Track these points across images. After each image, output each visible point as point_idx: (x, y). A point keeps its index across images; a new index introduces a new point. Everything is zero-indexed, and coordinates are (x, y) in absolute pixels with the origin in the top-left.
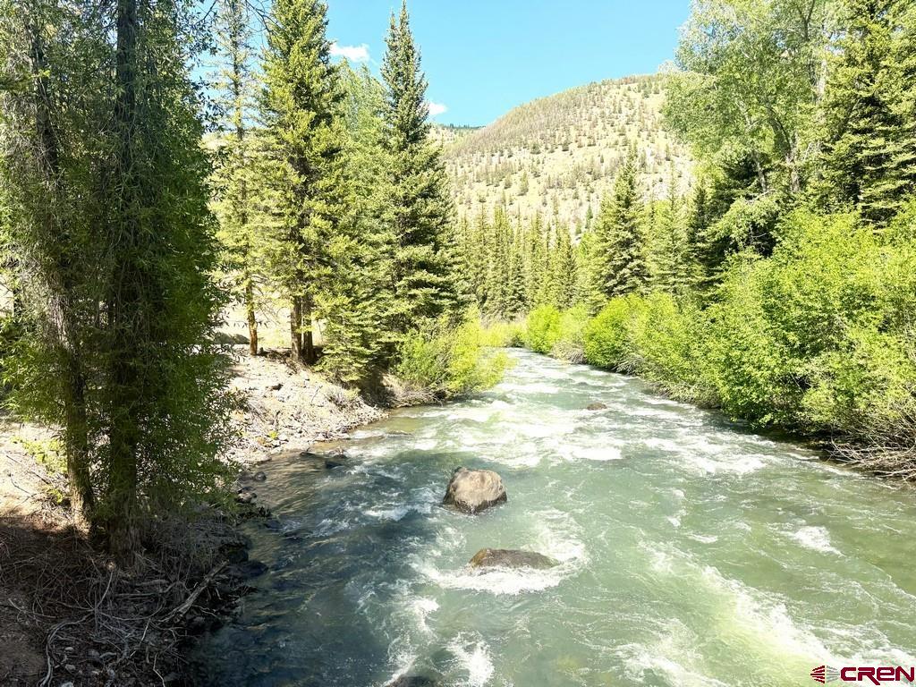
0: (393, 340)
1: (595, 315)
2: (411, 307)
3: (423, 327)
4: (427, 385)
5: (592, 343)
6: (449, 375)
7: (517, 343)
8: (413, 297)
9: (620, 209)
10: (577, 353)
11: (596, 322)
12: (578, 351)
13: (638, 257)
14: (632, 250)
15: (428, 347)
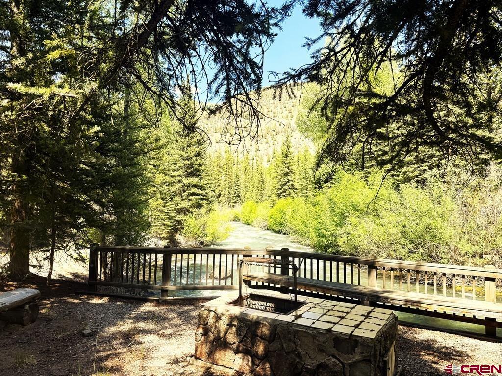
0: (180, 219)
1: (272, 207)
2: (189, 204)
3: (195, 213)
4: (196, 239)
5: (271, 220)
6: (206, 234)
7: (236, 220)
8: (190, 200)
9: (284, 158)
10: (264, 225)
11: (273, 210)
12: (265, 224)
13: (292, 180)
14: (289, 177)
15: (197, 222)
